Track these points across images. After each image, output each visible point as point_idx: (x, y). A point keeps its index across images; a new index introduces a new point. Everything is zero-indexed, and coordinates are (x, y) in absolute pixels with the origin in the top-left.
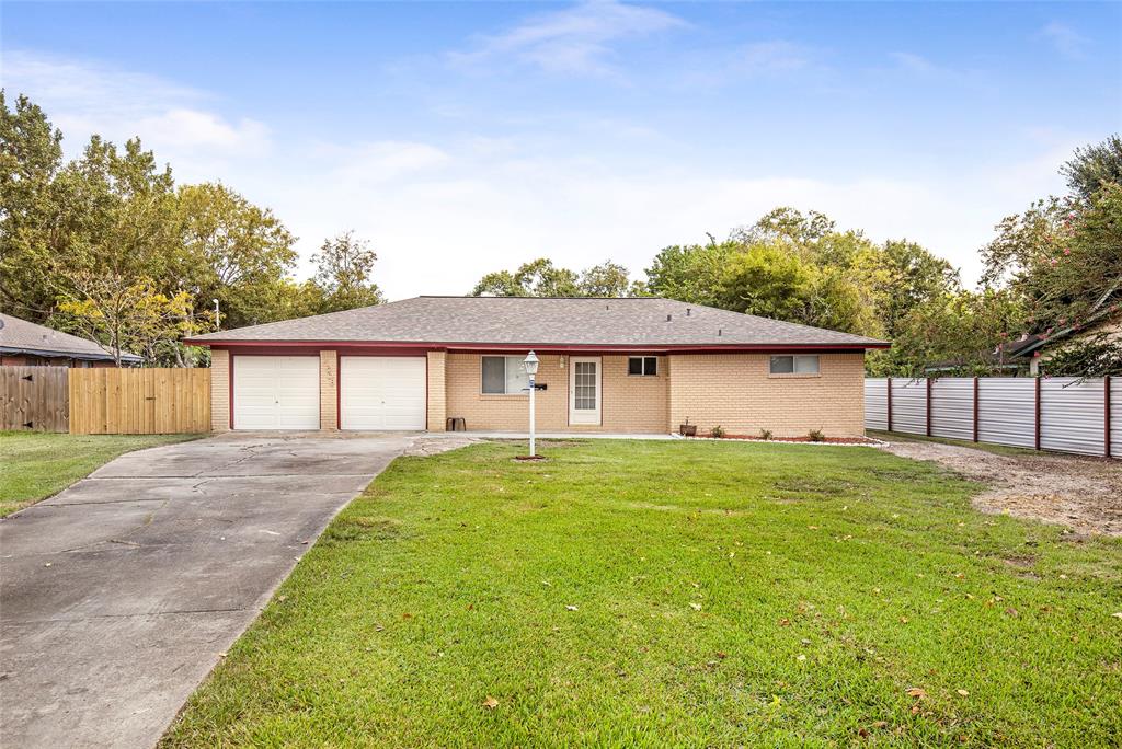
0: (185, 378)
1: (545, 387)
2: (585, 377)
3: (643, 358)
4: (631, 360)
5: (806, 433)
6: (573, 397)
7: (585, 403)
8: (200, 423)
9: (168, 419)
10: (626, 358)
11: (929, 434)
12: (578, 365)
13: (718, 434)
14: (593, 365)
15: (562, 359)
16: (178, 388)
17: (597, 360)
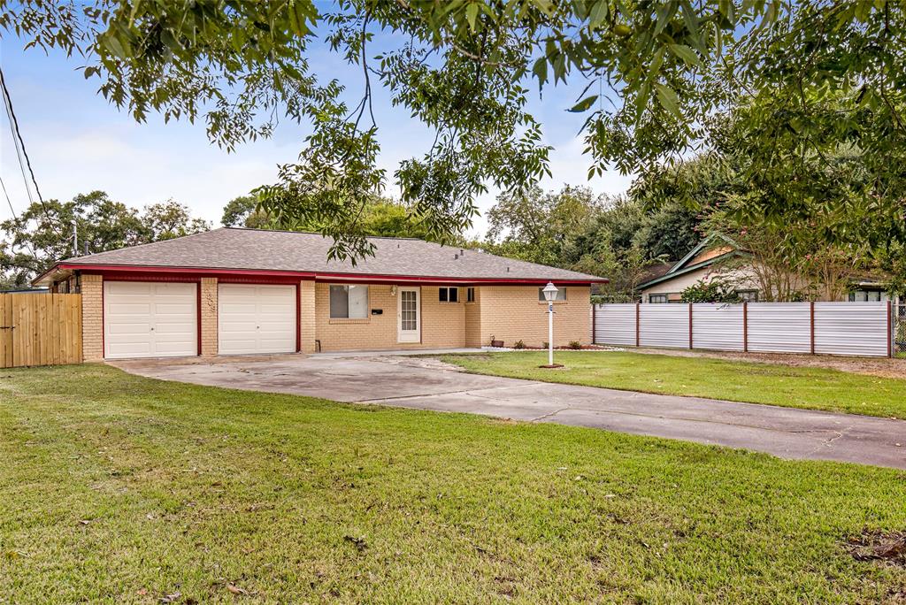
0: (50, 305)
1: (380, 312)
2: (409, 303)
3: (448, 288)
4: (440, 289)
5: (567, 344)
6: (400, 320)
7: (409, 324)
8: (68, 353)
9: (30, 350)
10: (438, 288)
11: (638, 345)
12: (403, 293)
13: (519, 346)
14: (414, 293)
15: (394, 288)
16: (41, 316)
17: (416, 289)
